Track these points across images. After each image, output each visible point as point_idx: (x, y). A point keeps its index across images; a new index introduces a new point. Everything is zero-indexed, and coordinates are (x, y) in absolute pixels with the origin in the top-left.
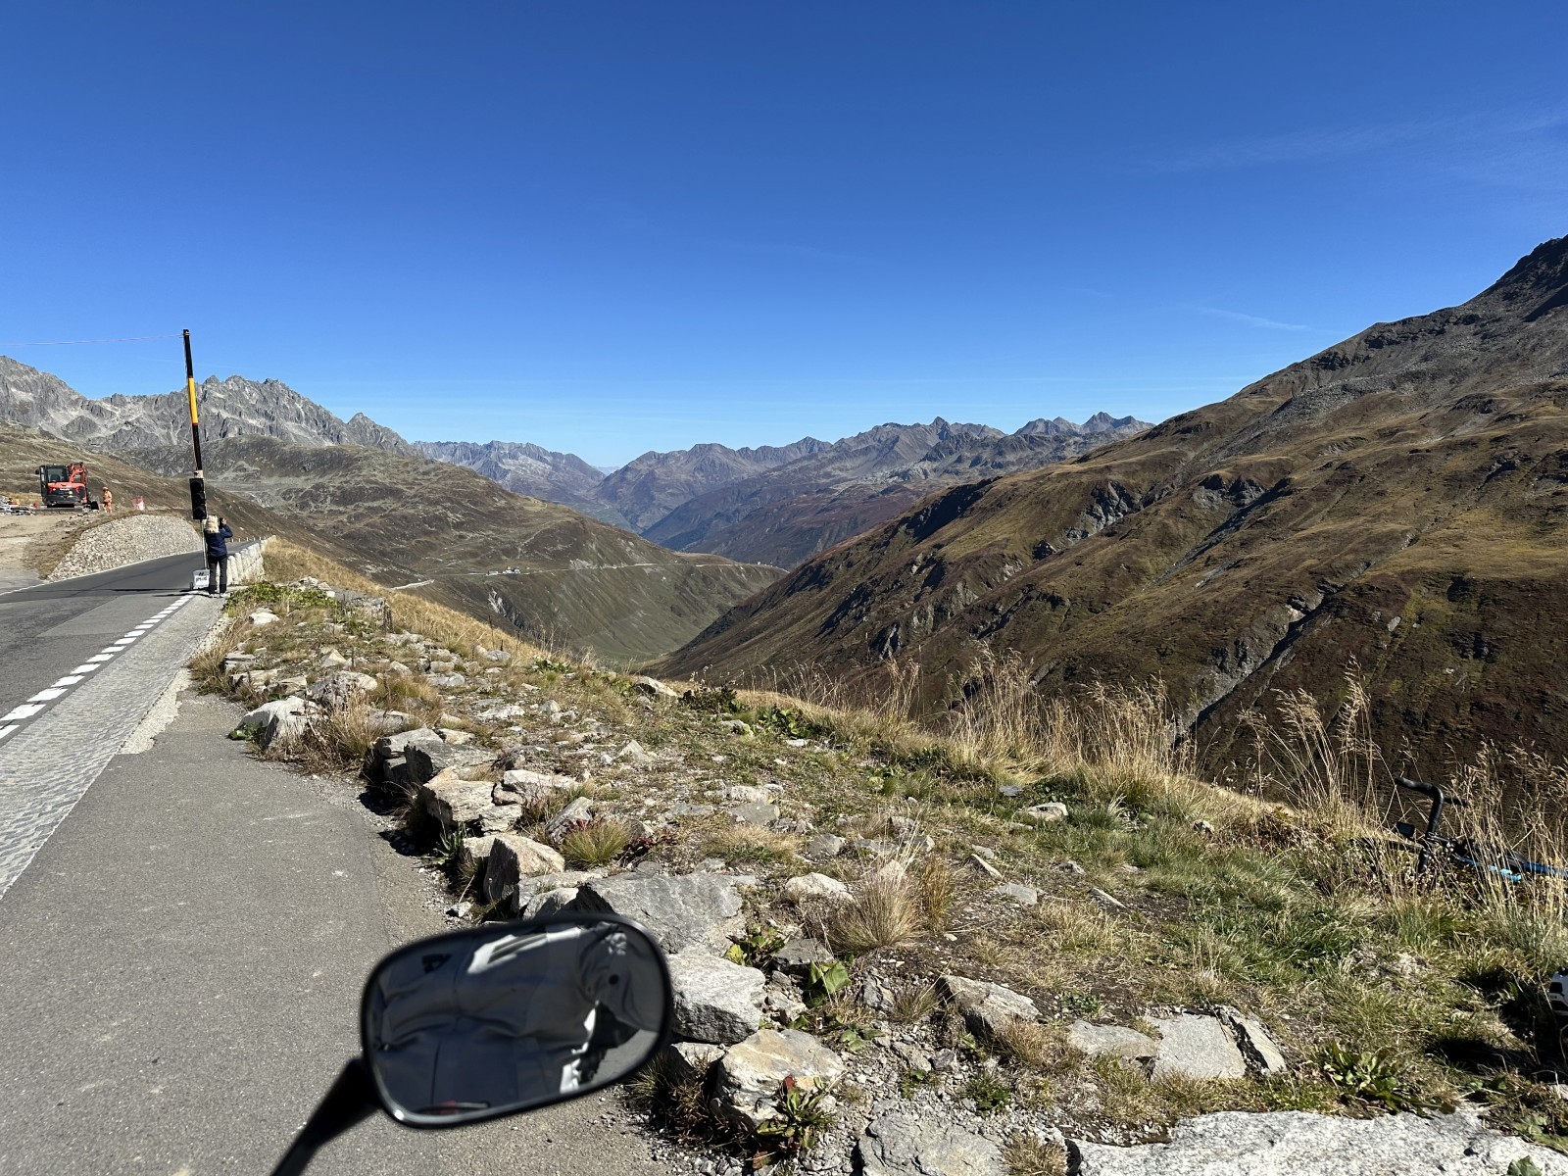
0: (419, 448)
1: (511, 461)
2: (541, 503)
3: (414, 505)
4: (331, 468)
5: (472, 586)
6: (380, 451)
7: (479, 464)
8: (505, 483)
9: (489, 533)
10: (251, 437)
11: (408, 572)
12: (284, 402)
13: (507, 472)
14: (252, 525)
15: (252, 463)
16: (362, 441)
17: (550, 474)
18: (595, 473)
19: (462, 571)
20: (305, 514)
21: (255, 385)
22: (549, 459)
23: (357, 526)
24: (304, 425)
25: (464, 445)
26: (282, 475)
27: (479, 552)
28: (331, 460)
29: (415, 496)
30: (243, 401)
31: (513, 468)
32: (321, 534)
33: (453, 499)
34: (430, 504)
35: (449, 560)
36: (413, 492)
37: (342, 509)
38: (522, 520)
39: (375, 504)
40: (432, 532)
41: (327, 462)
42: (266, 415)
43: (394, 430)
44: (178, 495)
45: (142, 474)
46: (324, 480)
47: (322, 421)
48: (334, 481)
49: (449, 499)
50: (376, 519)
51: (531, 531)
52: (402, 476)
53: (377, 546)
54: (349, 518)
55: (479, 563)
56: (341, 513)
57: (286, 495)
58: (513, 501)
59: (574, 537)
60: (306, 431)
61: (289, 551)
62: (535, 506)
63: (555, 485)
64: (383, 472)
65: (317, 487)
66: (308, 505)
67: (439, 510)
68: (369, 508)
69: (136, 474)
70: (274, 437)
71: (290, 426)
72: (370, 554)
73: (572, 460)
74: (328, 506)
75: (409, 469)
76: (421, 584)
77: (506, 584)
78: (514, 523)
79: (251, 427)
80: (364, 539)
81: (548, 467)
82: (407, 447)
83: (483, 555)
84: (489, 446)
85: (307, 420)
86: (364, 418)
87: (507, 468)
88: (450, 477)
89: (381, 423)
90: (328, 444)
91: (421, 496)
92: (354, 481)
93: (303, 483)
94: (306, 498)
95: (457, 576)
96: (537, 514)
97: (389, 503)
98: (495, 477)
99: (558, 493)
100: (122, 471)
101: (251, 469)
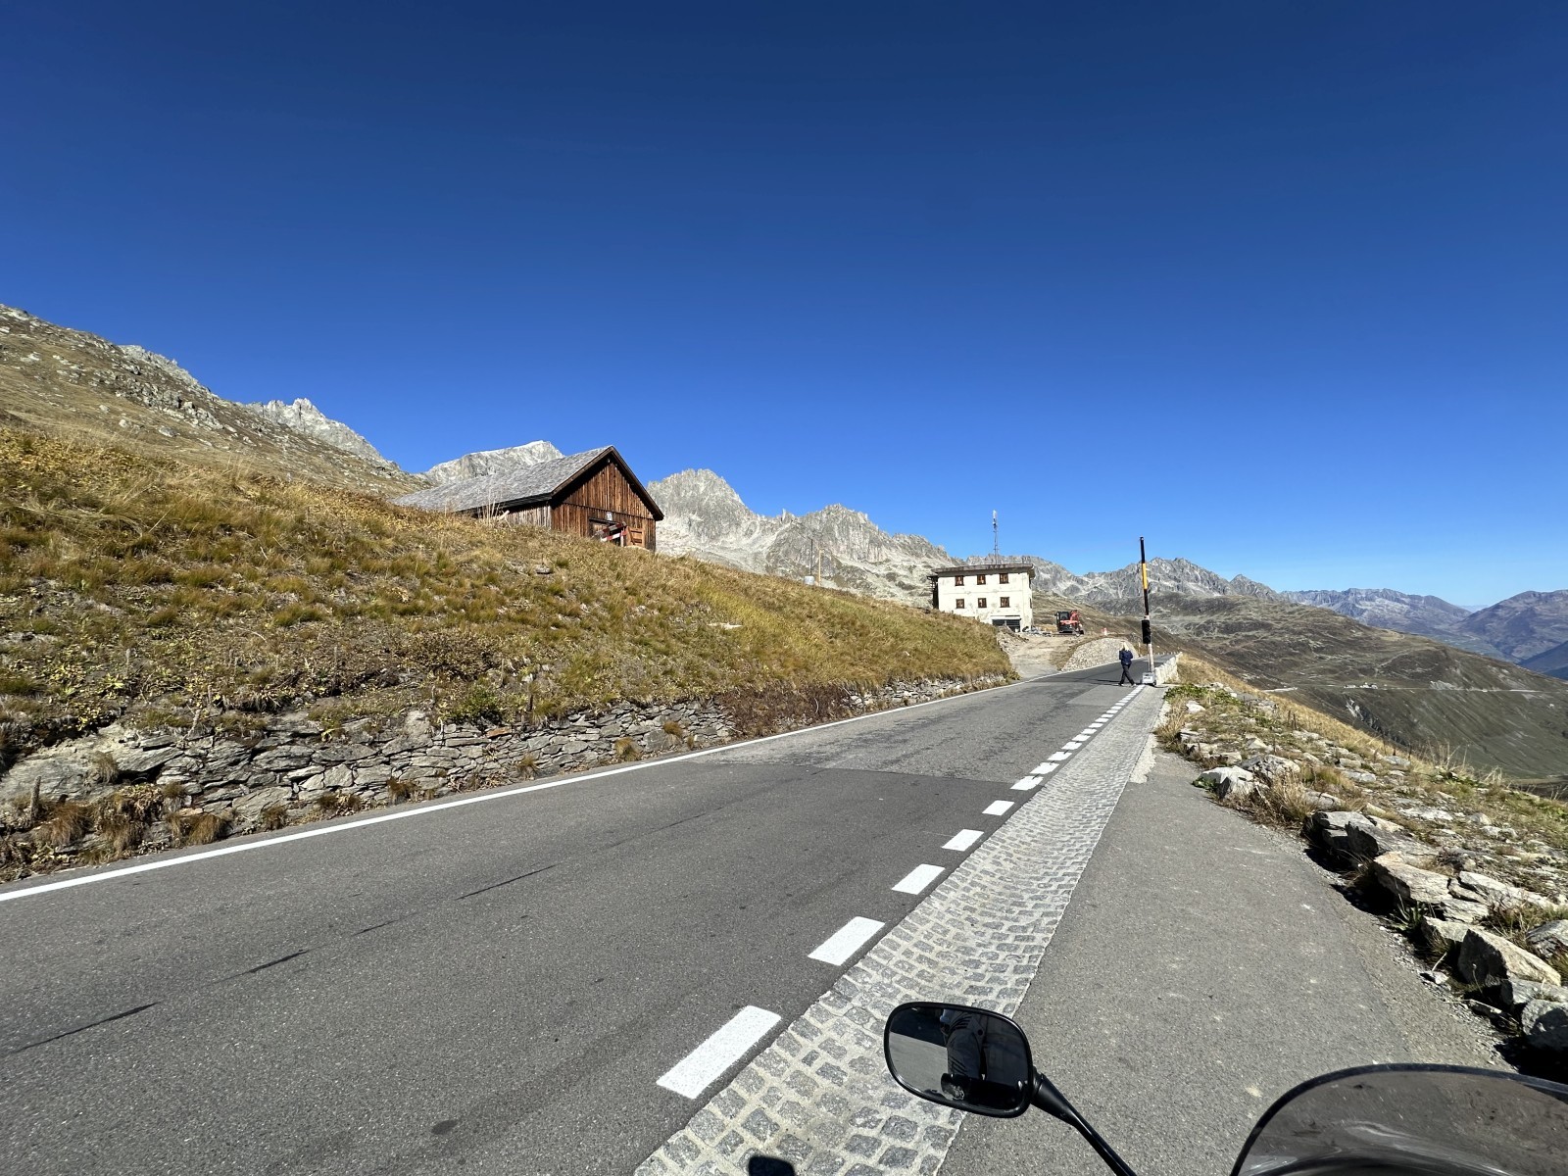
0: (1285, 596)
1: (1368, 603)
2: (1398, 635)
3: (1281, 635)
4: (1218, 610)
5: (1329, 694)
6: (1254, 598)
7: (1338, 605)
8: (1363, 620)
9: (1347, 656)
10: (1166, 592)
11: (1276, 681)
12: (1187, 570)
13: (1364, 611)
14: (1165, 645)
15: (1166, 608)
16: (1241, 592)
17: (1409, 612)
18: (1458, 611)
19: (1322, 683)
20: (1199, 638)
21: (1169, 562)
22: (1407, 600)
23: (1237, 647)
24: (1200, 584)
25: (1324, 592)
26: (1185, 615)
27: (1337, 669)
28: (1219, 605)
29: (1282, 628)
30: (1161, 571)
31: (1369, 608)
32: (1211, 651)
33: (1315, 631)
34: (1295, 634)
35: (1310, 674)
36: (1280, 626)
37: (1225, 636)
38: (1379, 647)
39: (1250, 633)
40: (1295, 654)
41: (1214, 606)
42: (1175, 579)
43: (1266, 584)
44: (1122, 626)
45: (1102, 614)
46: (1214, 618)
47: (1213, 582)
48: (1220, 618)
49: (1311, 631)
50: (1251, 643)
51: (1388, 656)
52: (1272, 615)
53: (1252, 661)
54: (1231, 642)
55: (1338, 678)
56: (1225, 639)
57: (1187, 627)
58: (1369, 633)
59: (1437, 663)
60: (1201, 587)
61: (1194, 663)
62: (1393, 636)
63: (1413, 620)
64: (1257, 612)
65: (1208, 622)
66: (1201, 633)
67: (1302, 638)
68: (1246, 636)
69: (1099, 615)
70: (1180, 592)
71: (1191, 585)
72: (1247, 667)
73: (1432, 601)
74: (1215, 634)
75: (1277, 610)
76: (1287, 690)
77: (1363, 696)
78: (1370, 649)
79: (1166, 587)
80: (1242, 656)
81: (1405, 606)
82: (1276, 595)
83: (1341, 673)
84: (1347, 593)
85: (1202, 581)
86: (1242, 577)
87: (1364, 608)
88: (1312, 616)
89: (1255, 580)
90: (1216, 595)
91: (1287, 629)
92: (1235, 618)
93: (1197, 619)
94: (1200, 630)
95: (1317, 686)
96: (1394, 643)
97: (1261, 633)
98: (1352, 614)
99: (1417, 626)
100: (1092, 613)
101: (1165, 611)
